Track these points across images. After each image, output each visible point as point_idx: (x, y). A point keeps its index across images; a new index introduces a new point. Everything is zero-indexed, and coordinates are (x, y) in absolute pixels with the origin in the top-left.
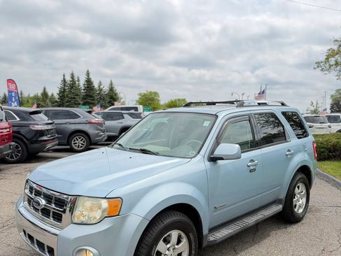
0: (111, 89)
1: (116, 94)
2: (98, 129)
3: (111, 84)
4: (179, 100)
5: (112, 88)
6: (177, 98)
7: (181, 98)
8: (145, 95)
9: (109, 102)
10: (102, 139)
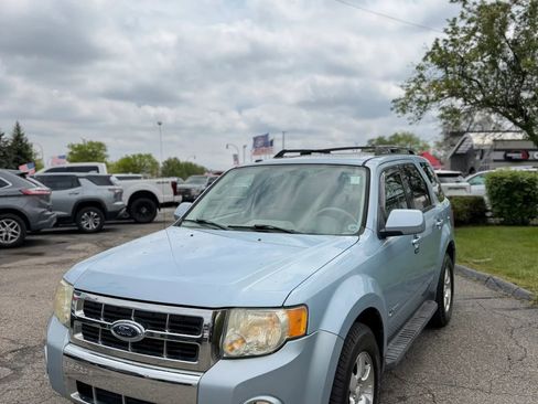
0: (18, 138)
1: (27, 147)
2: (41, 206)
3: (18, 128)
4: (140, 156)
5: (19, 135)
6: (137, 153)
7: (143, 153)
8: (80, 148)
9: (14, 162)
10: (50, 223)
